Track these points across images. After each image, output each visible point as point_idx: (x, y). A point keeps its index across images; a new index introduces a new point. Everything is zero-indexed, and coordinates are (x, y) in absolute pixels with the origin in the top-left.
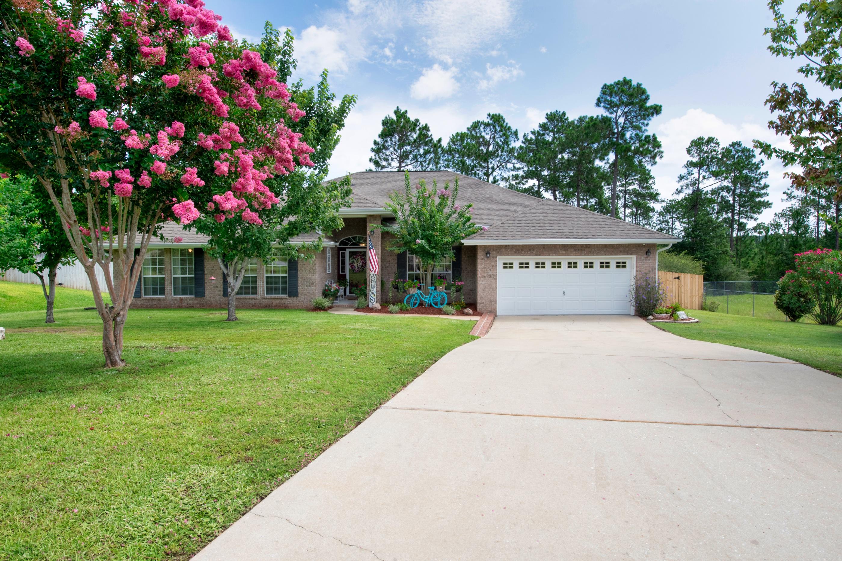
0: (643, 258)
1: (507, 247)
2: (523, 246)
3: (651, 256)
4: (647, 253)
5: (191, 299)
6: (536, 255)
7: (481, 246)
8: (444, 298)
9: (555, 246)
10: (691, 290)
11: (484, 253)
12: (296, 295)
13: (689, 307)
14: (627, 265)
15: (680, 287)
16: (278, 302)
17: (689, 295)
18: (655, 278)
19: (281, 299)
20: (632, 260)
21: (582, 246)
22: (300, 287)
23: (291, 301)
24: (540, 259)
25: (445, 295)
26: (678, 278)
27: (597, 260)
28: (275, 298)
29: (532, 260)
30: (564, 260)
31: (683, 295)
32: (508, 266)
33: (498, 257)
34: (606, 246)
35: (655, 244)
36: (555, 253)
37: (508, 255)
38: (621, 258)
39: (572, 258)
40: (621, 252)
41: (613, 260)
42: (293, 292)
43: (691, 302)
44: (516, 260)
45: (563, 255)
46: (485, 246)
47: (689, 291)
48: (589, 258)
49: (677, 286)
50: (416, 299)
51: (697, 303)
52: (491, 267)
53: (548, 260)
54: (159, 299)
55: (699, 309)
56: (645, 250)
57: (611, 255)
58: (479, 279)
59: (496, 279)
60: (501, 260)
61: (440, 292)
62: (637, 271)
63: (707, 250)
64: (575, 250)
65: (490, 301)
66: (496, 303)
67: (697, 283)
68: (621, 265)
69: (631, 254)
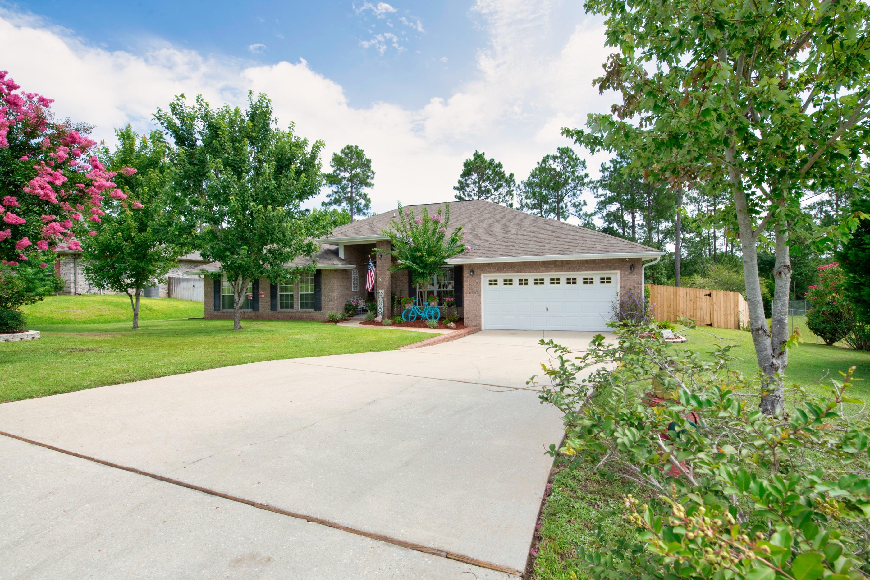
0: (627, 273)
1: (490, 265)
2: (505, 264)
3: (636, 271)
4: (631, 267)
5: (250, 312)
6: (518, 272)
7: (467, 265)
8: (437, 313)
9: (535, 263)
10: (726, 308)
11: (469, 271)
12: (320, 310)
13: (723, 326)
14: (612, 280)
15: (711, 304)
16: (307, 314)
17: (722, 313)
18: (641, 294)
19: (310, 312)
20: (616, 276)
21: (562, 262)
22: (323, 303)
23: (316, 314)
24: (523, 276)
25: (438, 310)
26: (710, 295)
27: (580, 276)
28: (305, 312)
29: (515, 277)
30: (547, 276)
31: (715, 313)
32: (493, 283)
33: (482, 275)
34: (587, 261)
35: (640, 259)
36: (536, 270)
37: (491, 272)
38: (605, 273)
39: (555, 275)
40: (603, 267)
41: (597, 275)
42: (317, 306)
43: (726, 320)
44: (501, 277)
45: (543, 271)
46: (470, 265)
47: (722, 309)
48: (571, 274)
49: (708, 304)
50: (413, 313)
51: (733, 322)
52: (475, 284)
53: (531, 276)
54: (231, 312)
55: (735, 329)
56: (629, 264)
57: (593, 270)
58: (465, 295)
59: (480, 295)
60: (485, 278)
61: (433, 307)
62: (621, 287)
63: (800, 267)
64: (556, 267)
65: (475, 316)
66: (481, 318)
67: (732, 301)
68: (605, 281)
69: (614, 269)
